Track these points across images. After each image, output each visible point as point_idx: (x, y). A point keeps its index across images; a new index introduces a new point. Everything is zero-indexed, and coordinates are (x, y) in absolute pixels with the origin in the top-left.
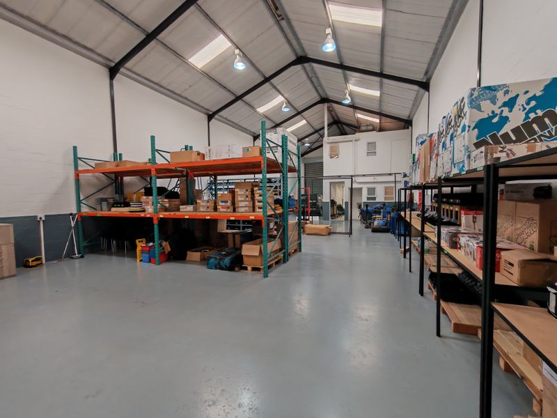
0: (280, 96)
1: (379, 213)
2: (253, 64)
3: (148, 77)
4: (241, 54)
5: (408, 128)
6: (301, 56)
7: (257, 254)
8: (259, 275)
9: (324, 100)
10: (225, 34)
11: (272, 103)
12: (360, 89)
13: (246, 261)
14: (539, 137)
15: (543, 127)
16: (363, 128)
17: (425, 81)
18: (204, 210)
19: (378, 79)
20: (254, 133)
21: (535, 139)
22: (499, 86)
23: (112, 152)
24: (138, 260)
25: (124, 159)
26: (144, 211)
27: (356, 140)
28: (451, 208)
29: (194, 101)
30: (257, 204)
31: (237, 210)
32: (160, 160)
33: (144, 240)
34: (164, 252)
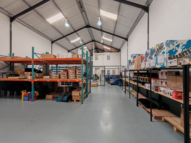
0: (79, 38)
1: (112, 78)
2: (71, 25)
3: (28, 24)
4: (68, 21)
5: (119, 52)
6: (88, 25)
7: (78, 95)
8: (79, 103)
9: (93, 41)
10: (62, 12)
11: (76, 40)
12: (106, 38)
13: (74, 98)
14: (186, 57)
15: (187, 54)
16: (106, 51)
17: (126, 38)
18: (55, 78)
19: (112, 36)
20: (68, 50)
21: (185, 57)
22: (175, 40)
23: (9, 52)
24: (22, 100)
25: (15, 56)
26: (26, 78)
27: (104, 55)
28: (144, 78)
29: (47, 36)
30: (77, 76)
31: (69, 78)
32: (35, 57)
33: (26, 91)
34: (36, 96)
